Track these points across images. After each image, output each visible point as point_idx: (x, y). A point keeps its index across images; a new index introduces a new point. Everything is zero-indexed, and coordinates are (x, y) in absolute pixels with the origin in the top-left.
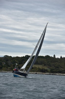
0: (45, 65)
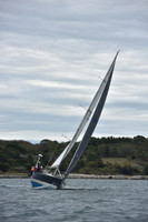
0: (133, 158)
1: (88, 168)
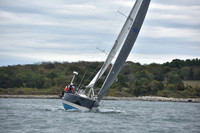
1: (166, 91)
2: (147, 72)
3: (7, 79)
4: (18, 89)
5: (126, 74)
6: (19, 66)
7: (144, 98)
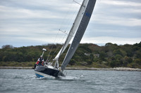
1: (134, 64)
2: (121, 50)
3: (21, 56)
4: (29, 63)
5: (106, 52)
6: (32, 46)
7: (117, 68)
